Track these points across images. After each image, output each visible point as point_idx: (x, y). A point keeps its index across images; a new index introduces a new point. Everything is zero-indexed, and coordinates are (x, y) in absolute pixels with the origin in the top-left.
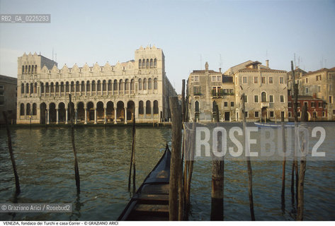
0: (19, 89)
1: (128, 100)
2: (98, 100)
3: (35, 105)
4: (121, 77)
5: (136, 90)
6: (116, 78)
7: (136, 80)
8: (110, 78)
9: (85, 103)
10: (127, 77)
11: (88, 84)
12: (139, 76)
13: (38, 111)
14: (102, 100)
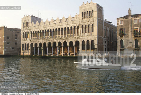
0: (22, 36)
1: (75, 40)
2: (58, 41)
3: (28, 44)
4: (71, 25)
5: (81, 33)
6: (68, 26)
7: (80, 27)
8: (65, 26)
9: (52, 43)
10: (75, 25)
11: (53, 31)
12: (82, 24)
13: (30, 48)
14: (61, 41)
